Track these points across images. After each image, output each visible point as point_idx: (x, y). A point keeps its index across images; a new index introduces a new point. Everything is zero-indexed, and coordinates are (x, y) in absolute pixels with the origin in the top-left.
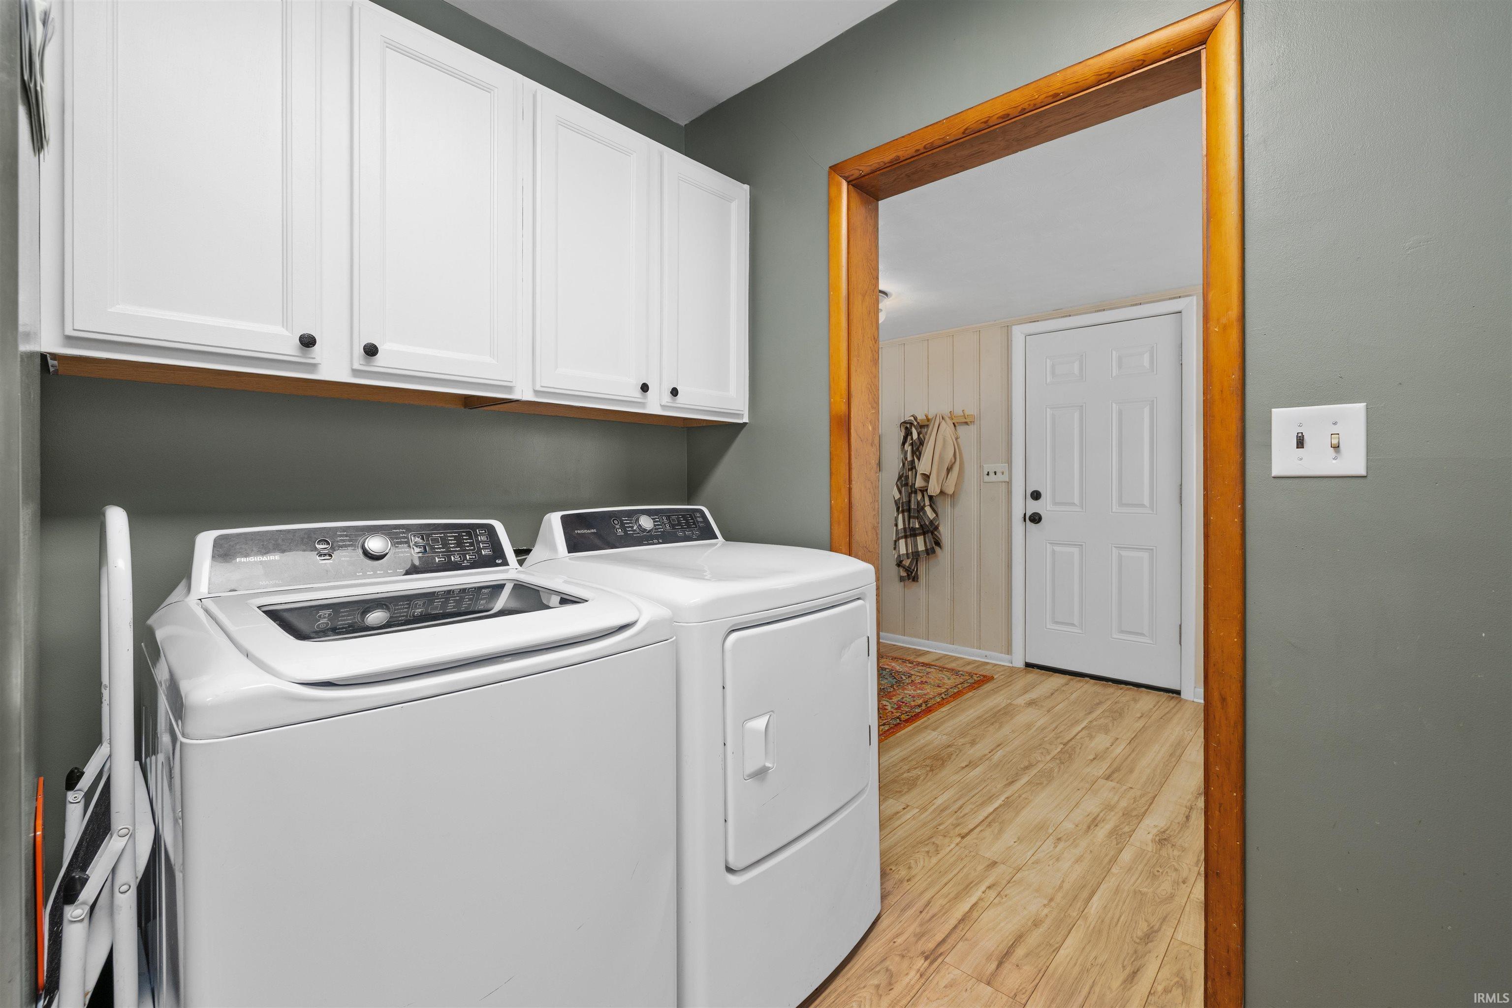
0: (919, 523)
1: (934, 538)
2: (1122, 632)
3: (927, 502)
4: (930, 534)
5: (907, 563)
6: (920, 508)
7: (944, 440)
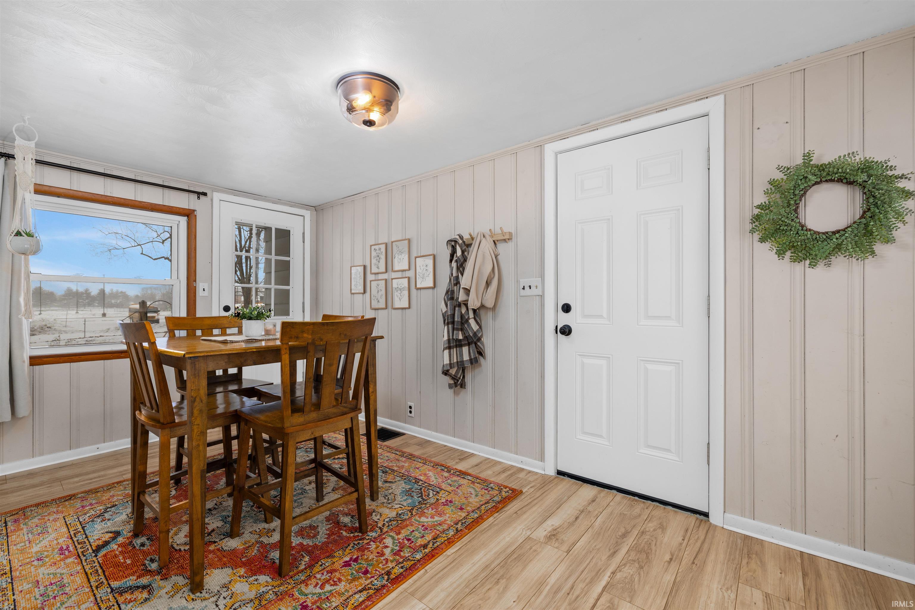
0: (463, 334)
1: (477, 348)
2: (649, 446)
3: (471, 315)
4: (474, 345)
5: (453, 371)
6: (464, 320)
7: (484, 256)
